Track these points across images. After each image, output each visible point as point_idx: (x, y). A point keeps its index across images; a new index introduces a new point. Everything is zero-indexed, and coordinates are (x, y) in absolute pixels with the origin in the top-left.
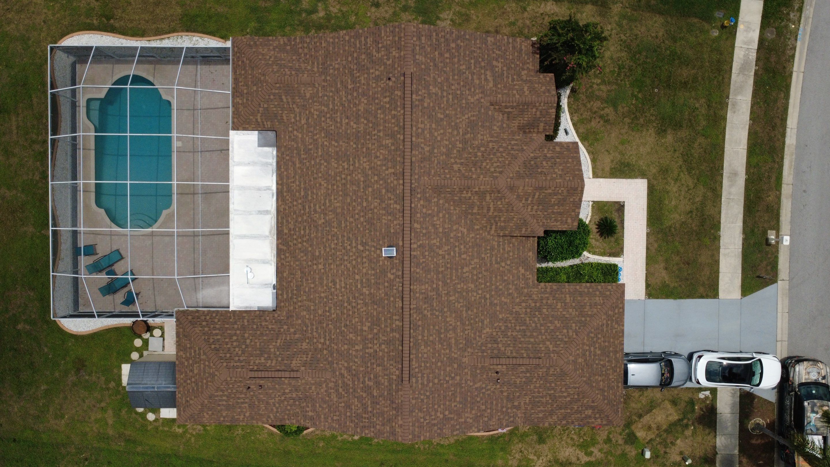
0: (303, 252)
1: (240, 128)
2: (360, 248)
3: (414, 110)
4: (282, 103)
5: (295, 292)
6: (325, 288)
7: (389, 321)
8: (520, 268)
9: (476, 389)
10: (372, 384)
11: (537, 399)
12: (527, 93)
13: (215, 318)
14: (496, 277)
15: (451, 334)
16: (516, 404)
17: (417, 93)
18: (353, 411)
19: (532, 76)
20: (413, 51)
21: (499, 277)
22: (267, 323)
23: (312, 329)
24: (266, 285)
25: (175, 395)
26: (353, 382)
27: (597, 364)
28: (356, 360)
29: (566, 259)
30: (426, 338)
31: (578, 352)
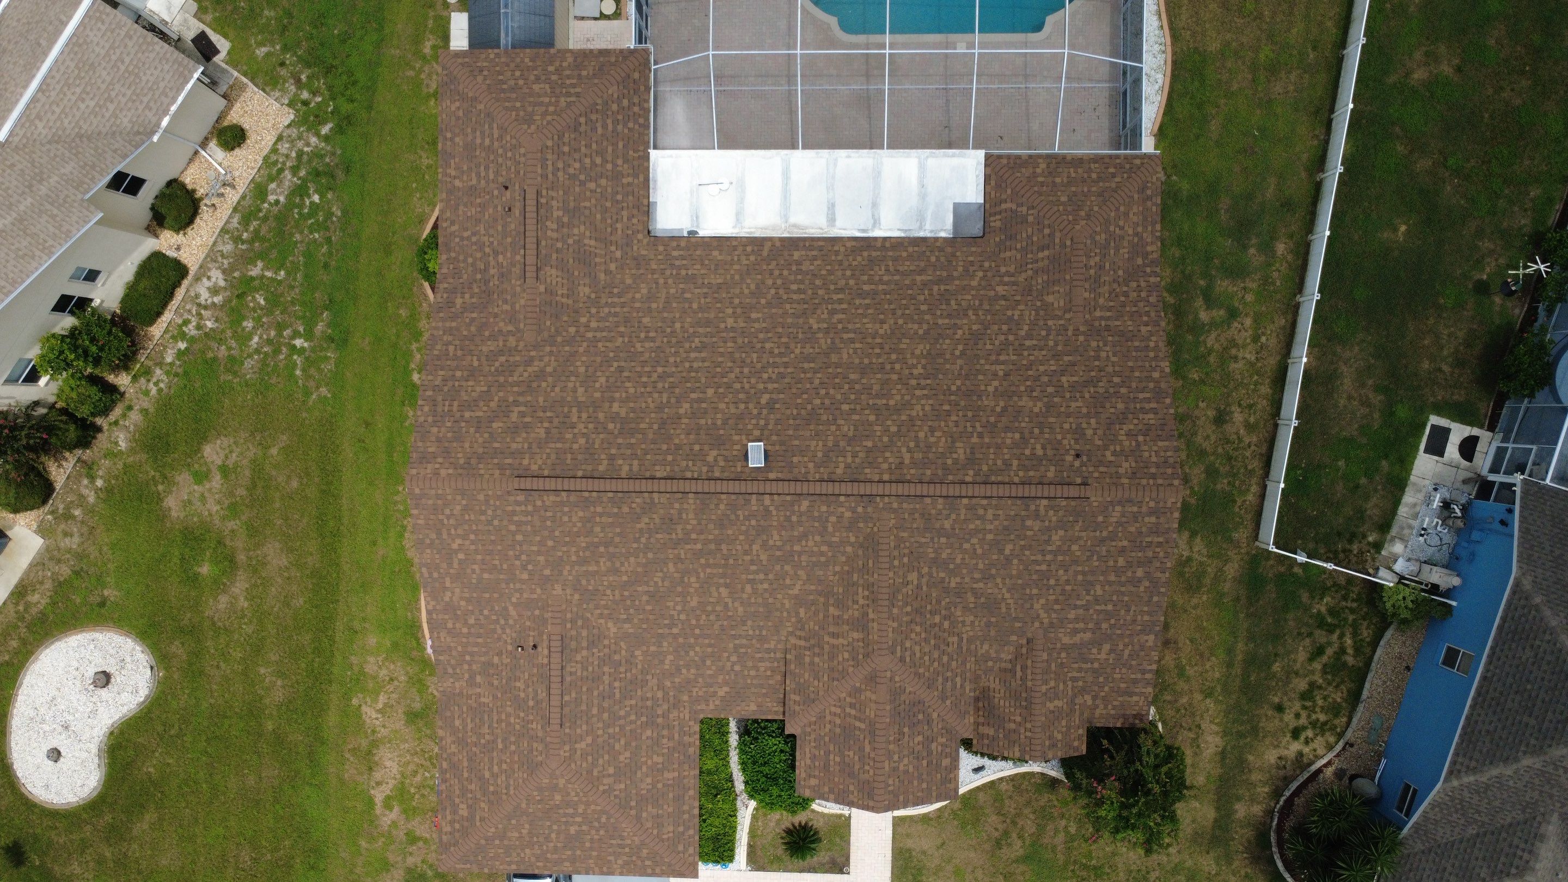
0: (757, 287)
1: (989, 169)
2: (765, 399)
3: (1019, 502)
4: (1035, 248)
5: (683, 272)
6: (691, 330)
7: (629, 452)
8: (726, 689)
9: (506, 609)
10: (514, 419)
11: (486, 717)
12: (1051, 706)
13: (636, 122)
14: (710, 645)
15: (604, 565)
16: (479, 679)
17: (1052, 508)
18: (463, 383)
19: (1082, 714)
20: (1130, 501)
21: (709, 650)
22: (625, 219)
23: (613, 305)
24: (696, 217)
25: (492, 48)
26: (518, 384)
27: (550, 827)
28: (557, 389)
29: (744, 770)
30: (598, 519)
31: (573, 794)
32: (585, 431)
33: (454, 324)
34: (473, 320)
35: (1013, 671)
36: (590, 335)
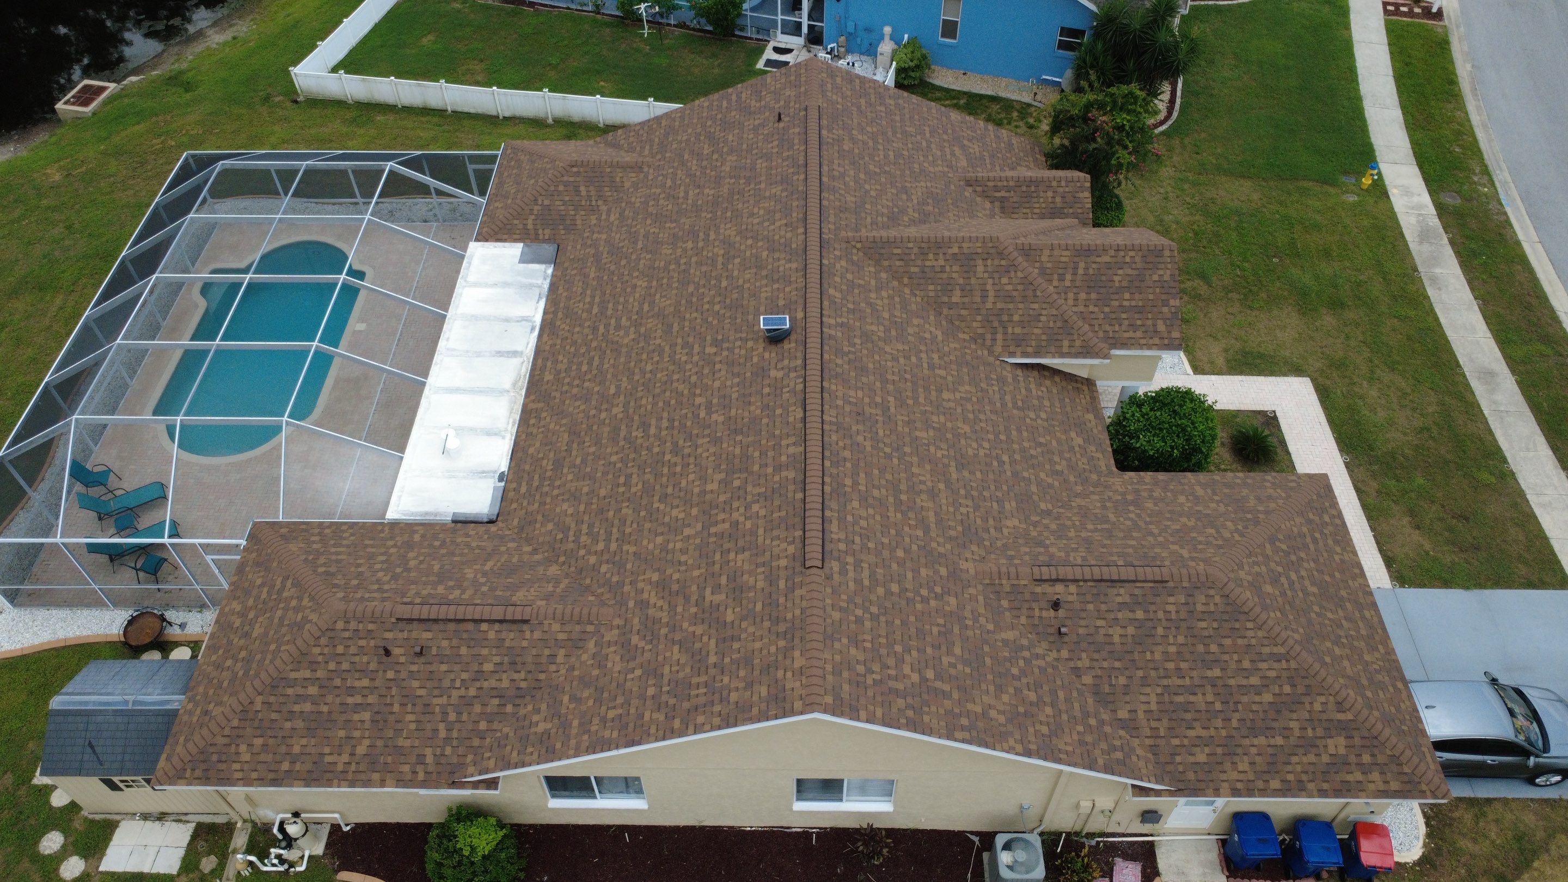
0: (580, 399)
1: (491, 239)
2: (710, 350)
3: (825, 147)
4: (577, 198)
5: (549, 474)
6: (622, 443)
7: (771, 454)
8: (1073, 434)
9: (1005, 642)
10: (723, 596)
13: (344, 532)
14: (1019, 430)
15: (924, 501)
16: (1123, 714)
17: (830, 130)
18: (666, 680)
21: (1025, 434)
23: (578, 532)
24: (483, 473)
26: (672, 607)
27: (1318, 615)
28: (683, 558)
30: (862, 488)
31: (1257, 569)
32: (742, 510)
33: (575, 723)
34: (573, 698)
35: (1003, 200)
36: (614, 546)
